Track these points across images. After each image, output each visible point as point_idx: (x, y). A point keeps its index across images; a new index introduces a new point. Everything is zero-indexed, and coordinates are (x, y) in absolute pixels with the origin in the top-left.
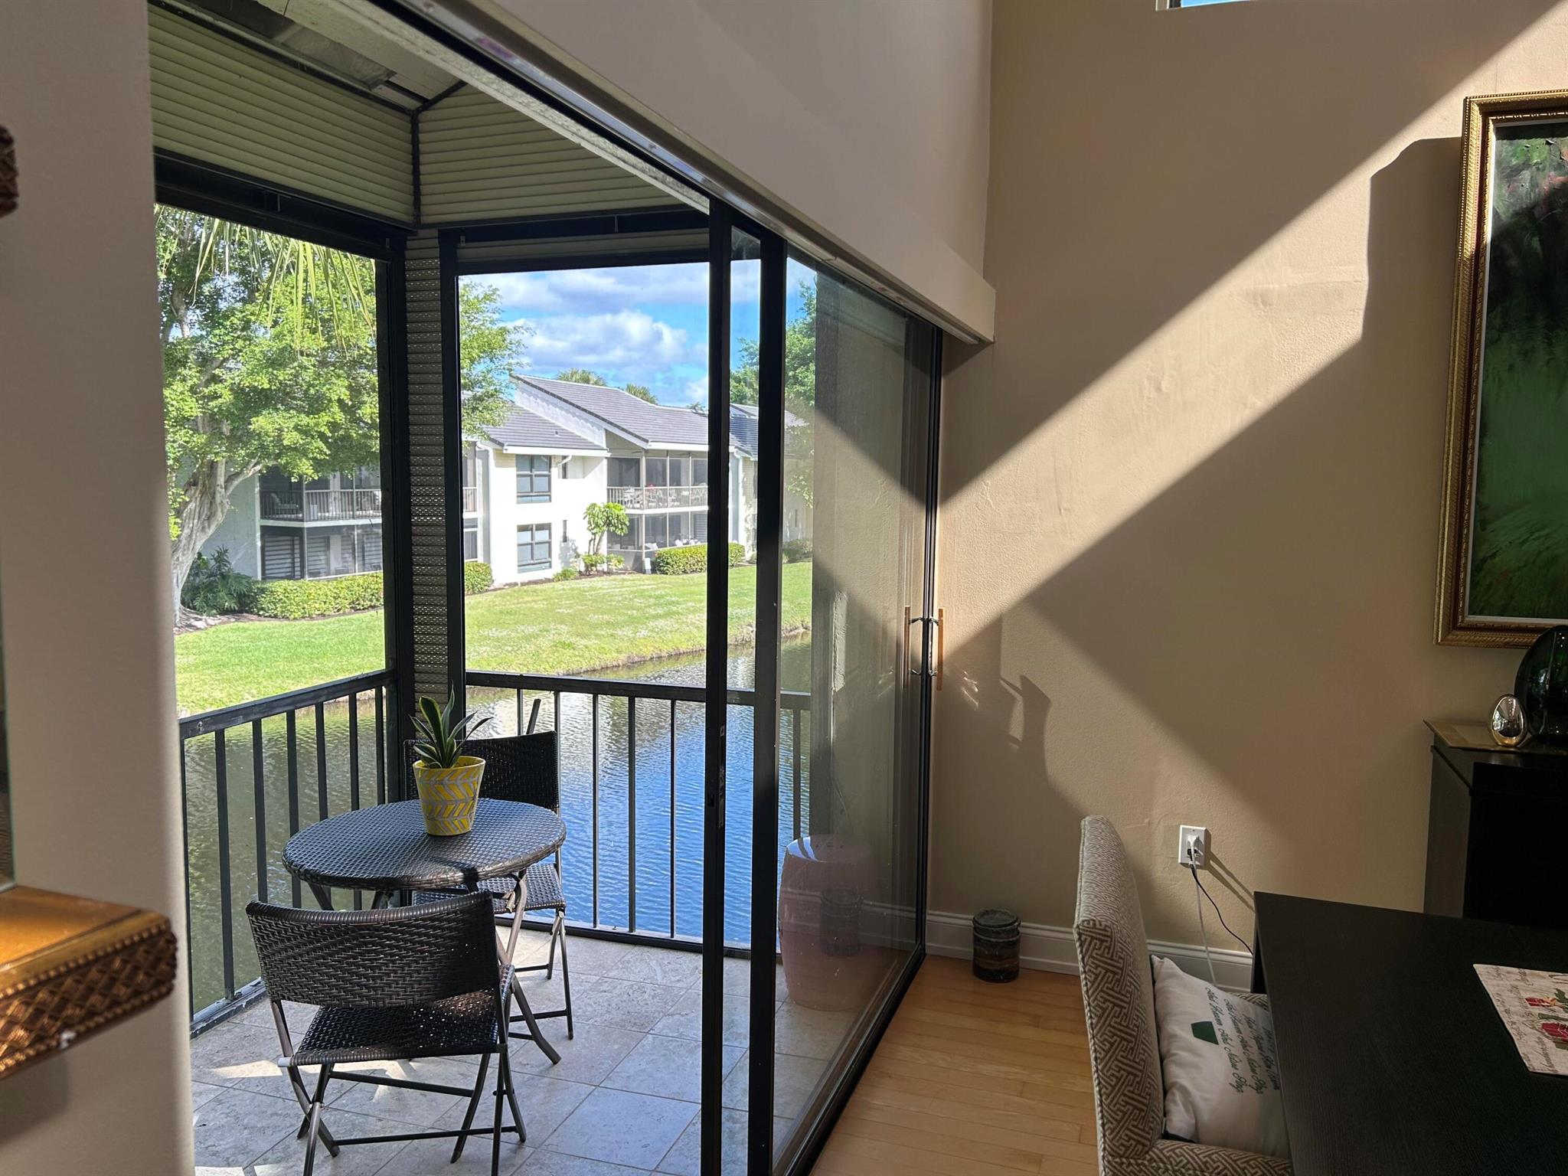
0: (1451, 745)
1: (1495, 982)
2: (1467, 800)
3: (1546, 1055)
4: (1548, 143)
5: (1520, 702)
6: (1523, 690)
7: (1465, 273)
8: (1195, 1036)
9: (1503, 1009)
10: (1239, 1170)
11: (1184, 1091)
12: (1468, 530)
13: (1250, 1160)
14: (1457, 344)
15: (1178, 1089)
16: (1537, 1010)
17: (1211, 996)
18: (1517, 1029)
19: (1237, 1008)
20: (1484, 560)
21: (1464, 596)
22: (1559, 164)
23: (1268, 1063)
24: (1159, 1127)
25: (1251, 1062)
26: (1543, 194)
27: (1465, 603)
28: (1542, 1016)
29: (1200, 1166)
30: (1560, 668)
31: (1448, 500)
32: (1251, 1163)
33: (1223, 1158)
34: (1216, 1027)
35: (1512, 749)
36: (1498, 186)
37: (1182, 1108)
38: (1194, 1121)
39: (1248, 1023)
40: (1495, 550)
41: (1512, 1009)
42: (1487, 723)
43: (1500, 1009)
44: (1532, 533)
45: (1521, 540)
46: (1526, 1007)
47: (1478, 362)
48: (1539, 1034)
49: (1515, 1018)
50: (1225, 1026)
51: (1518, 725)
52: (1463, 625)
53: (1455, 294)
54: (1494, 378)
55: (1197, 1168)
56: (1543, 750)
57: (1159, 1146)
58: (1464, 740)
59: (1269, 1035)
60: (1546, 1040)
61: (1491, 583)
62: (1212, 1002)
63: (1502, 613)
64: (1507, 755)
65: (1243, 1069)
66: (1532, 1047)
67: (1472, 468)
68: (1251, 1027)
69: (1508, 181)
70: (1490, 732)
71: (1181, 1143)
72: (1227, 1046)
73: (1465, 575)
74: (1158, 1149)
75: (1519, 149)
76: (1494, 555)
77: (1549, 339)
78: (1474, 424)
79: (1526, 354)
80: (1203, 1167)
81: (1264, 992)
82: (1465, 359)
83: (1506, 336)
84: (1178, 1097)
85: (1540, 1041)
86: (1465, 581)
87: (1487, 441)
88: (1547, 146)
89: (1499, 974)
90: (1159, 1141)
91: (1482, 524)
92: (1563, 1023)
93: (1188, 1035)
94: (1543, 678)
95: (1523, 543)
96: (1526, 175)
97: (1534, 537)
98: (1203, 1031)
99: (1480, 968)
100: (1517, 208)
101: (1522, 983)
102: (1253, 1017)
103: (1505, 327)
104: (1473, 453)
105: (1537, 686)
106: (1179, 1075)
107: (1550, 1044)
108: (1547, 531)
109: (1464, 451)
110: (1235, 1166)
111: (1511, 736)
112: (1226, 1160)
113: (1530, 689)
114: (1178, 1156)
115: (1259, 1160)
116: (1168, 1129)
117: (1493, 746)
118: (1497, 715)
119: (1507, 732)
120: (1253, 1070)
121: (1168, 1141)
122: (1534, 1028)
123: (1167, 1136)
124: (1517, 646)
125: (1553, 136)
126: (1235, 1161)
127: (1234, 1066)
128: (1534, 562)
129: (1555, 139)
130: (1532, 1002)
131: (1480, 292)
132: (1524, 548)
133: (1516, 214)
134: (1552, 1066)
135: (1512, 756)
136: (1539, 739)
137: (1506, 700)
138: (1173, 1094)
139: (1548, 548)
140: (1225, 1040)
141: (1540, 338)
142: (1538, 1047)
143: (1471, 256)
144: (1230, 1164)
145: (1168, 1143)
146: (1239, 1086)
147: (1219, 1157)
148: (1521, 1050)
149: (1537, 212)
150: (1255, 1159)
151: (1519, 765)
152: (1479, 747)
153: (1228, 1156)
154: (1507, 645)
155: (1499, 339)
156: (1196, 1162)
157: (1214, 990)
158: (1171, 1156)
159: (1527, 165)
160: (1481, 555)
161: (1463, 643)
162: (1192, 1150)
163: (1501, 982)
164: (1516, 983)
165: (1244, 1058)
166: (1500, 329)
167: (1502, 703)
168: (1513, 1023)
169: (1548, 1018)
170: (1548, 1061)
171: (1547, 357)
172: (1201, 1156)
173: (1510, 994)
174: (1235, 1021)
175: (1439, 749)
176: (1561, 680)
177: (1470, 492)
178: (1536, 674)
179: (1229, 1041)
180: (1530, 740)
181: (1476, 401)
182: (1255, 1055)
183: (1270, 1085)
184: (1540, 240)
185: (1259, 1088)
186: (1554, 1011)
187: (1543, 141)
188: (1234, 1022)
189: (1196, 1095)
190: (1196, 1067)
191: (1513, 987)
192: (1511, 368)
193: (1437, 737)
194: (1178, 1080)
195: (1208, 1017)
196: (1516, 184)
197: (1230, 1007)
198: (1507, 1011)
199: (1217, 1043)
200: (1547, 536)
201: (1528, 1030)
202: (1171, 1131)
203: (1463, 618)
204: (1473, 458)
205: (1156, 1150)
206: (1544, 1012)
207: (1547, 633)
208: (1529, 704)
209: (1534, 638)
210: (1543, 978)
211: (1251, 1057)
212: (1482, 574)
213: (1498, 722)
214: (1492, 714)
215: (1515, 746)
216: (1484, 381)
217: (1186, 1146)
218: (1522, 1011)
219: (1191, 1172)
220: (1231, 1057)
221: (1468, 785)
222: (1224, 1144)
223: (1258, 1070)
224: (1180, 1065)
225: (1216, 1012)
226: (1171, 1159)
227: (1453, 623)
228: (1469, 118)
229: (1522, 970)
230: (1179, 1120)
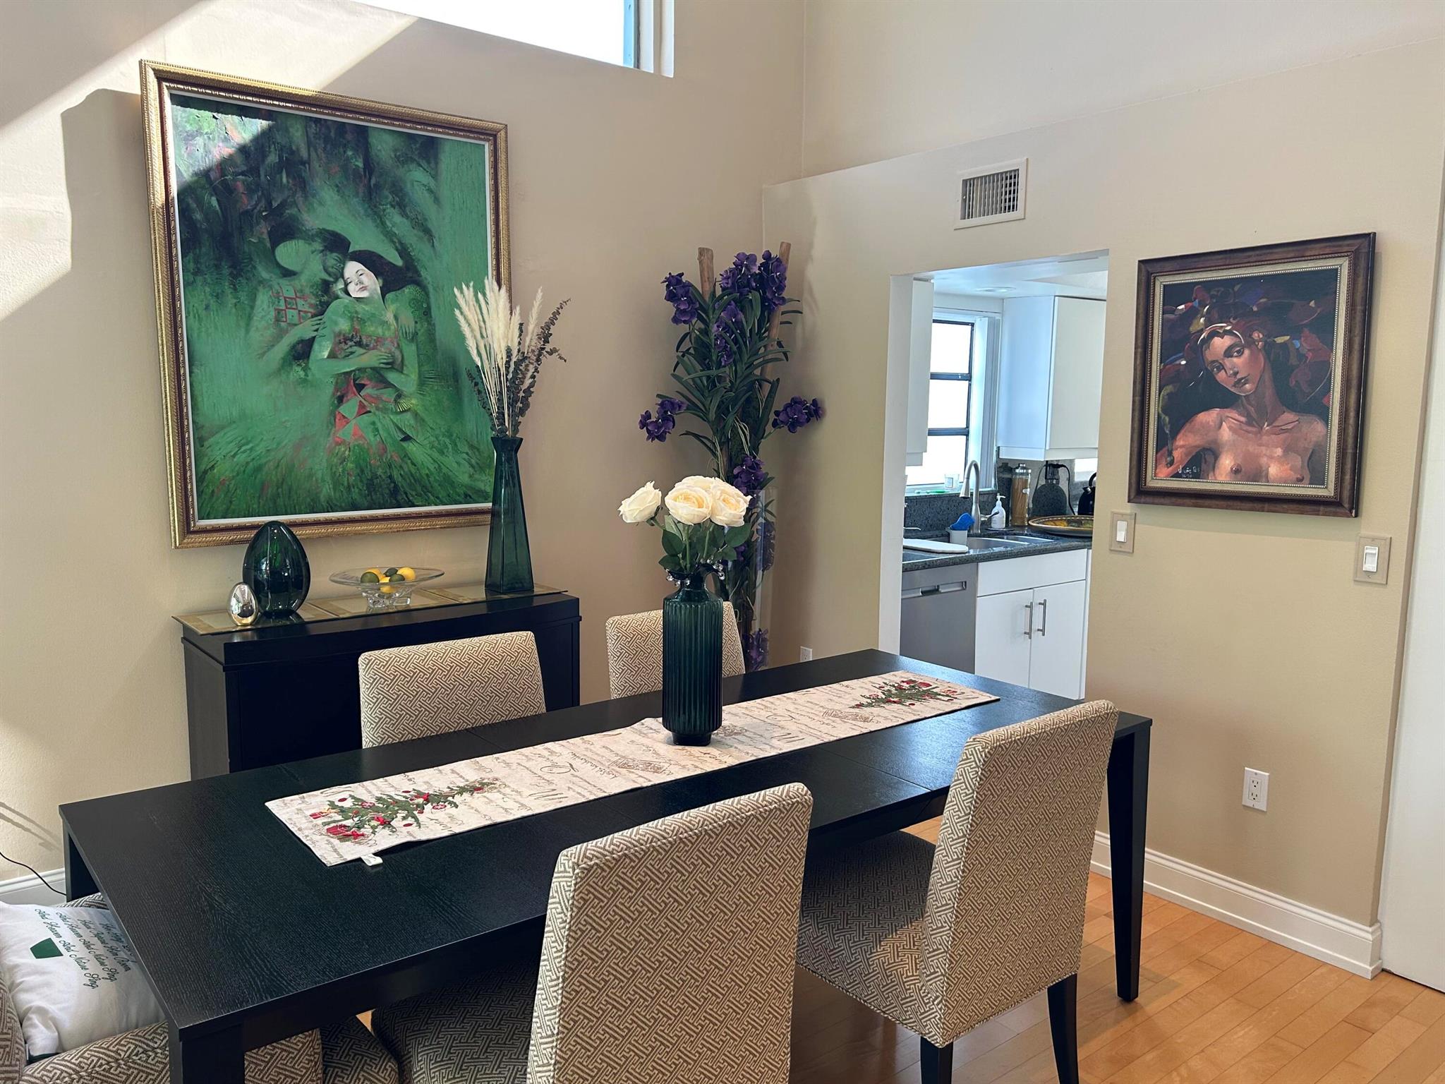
0: (202, 633)
1: (284, 811)
2: (222, 676)
3: (335, 851)
4: (214, 117)
5: (250, 587)
6: (250, 576)
7: (158, 219)
8: (37, 957)
9: (296, 829)
10: (113, 1054)
11: (41, 1011)
12: (190, 447)
13: (121, 1041)
14: (160, 282)
15: (33, 1013)
16: (320, 821)
17: (43, 916)
18: (311, 840)
19: (71, 916)
20: (205, 472)
21: (193, 504)
22: (225, 138)
23: (113, 951)
24: (24, 1055)
25: (97, 957)
26: (215, 160)
27: (194, 510)
28: (325, 824)
29: (74, 1070)
30: (276, 555)
31: (170, 421)
32: (122, 1042)
33: (95, 1051)
34: (56, 940)
35: (249, 627)
36: (177, 147)
37: (42, 1028)
38: (57, 1034)
39: (85, 925)
40: (213, 463)
41: (303, 827)
42: (226, 610)
43: (294, 830)
44: (240, 448)
45: (232, 453)
46: (312, 822)
47: (180, 300)
48: (327, 838)
49: (306, 832)
50: (65, 936)
51: (251, 606)
52: (195, 529)
53: (153, 237)
54: (195, 317)
55: (71, 1072)
56: (271, 623)
57: (28, 1072)
58: (210, 626)
59: (107, 928)
60: (332, 840)
61: (213, 491)
62: (46, 921)
63: (224, 517)
64: (245, 633)
65: (94, 967)
66: (325, 849)
67: (186, 393)
68: (89, 928)
69: (186, 144)
70: (230, 616)
71: (51, 1059)
72: (72, 953)
73: (192, 485)
74: (28, 1075)
75: (191, 117)
76: (213, 467)
77: (234, 285)
78: (183, 354)
79: (217, 296)
80: (78, 1069)
81: (98, 892)
82: (169, 296)
83: (199, 279)
84: (35, 1019)
85: (329, 843)
86: (192, 491)
87: (195, 370)
88: (214, 120)
89: (286, 804)
90: (27, 1068)
91: (200, 441)
92: (340, 823)
93: (31, 959)
94: (264, 566)
95: (234, 456)
96: (199, 141)
97: (242, 450)
98: (45, 950)
99: (270, 805)
100: (196, 169)
101: (303, 805)
102: (87, 919)
103: (197, 272)
104: (185, 380)
105: (261, 573)
106: (29, 999)
107: (336, 841)
108: (251, 445)
109: (178, 377)
110: (108, 1052)
111: (247, 617)
112: (98, 1052)
113: (255, 576)
114: (50, 1072)
115: (129, 1036)
116: (32, 1053)
117: (234, 628)
118: (234, 601)
119: (244, 614)
120: (102, 964)
121: (36, 1064)
122: (322, 834)
123: (32, 1060)
124: (241, 542)
125: (218, 112)
126: (107, 1049)
127: (83, 968)
128: (244, 471)
129: (220, 115)
130: (315, 816)
131: (173, 238)
132: (235, 460)
133: (196, 174)
134: (342, 857)
135: (250, 632)
136: (267, 615)
137: (240, 589)
138: (30, 1019)
139: (253, 459)
140: (68, 949)
141: (227, 284)
142: (329, 847)
143: (162, 205)
144: (103, 1053)
145: (36, 1065)
146: (93, 984)
147: (90, 1053)
148: (318, 853)
149: (213, 175)
150: (125, 1037)
151: (256, 639)
152: (223, 631)
153: (100, 1047)
154: (232, 542)
155: (194, 281)
156: (70, 1068)
157: (43, 908)
158: (43, 1075)
159: (199, 132)
160: (203, 467)
161: (197, 544)
162: (63, 1060)
163: (288, 810)
164: (299, 806)
165: (91, 957)
166: (194, 273)
167: (237, 592)
168: (307, 836)
169: (329, 823)
170: (338, 854)
171: (234, 301)
172: (73, 1061)
173: (297, 816)
174: (72, 928)
175: (189, 639)
176: (277, 565)
177: (187, 412)
178: (258, 564)
179: (72, 948)
180: (261, 617)
181: (182, 334)
182: (99, 947)
183: (121, 969)
184: (217, 200)
185: (112, 976)
186: (331, 817)
187: (210, 114)
188: (72, 930)
189: (53, 1009)
190: (48, 984)
191: (298, 810)
192: (207, 307)
193: (186, 628)
194: (32, 1004)
195: (45, 935)
196: (192, 148)
197: (64, 919)
198: (300, 829)
199: (61, 955)
200: (251, 449)
201: (319, 837)
202: (36, 1053)
203: (194, 523)
204: (186, 384)
205: (26, 1078)
206: (326, 820)
207: (262, 529)
208: (257, 589)
209: (252, 534)
210: (317, 796)
211: (98, 953)
212: (205, 484)
213: (236, 608)
214: (229, 600)
215: (251, 624)
216: (186, 317)
217: (56, 1059)
218: (310, 825)
219: (67, 1079)
220: (79, 961)
221: (221, 663)
222: (90, 1041)
223: (106, 962)
224: (27, 991)
225: (52, 928)
226: (44, 1078)
227: (187, 529)
228: (146, 79)
229: (301, 795)
230: (41, 1039)
